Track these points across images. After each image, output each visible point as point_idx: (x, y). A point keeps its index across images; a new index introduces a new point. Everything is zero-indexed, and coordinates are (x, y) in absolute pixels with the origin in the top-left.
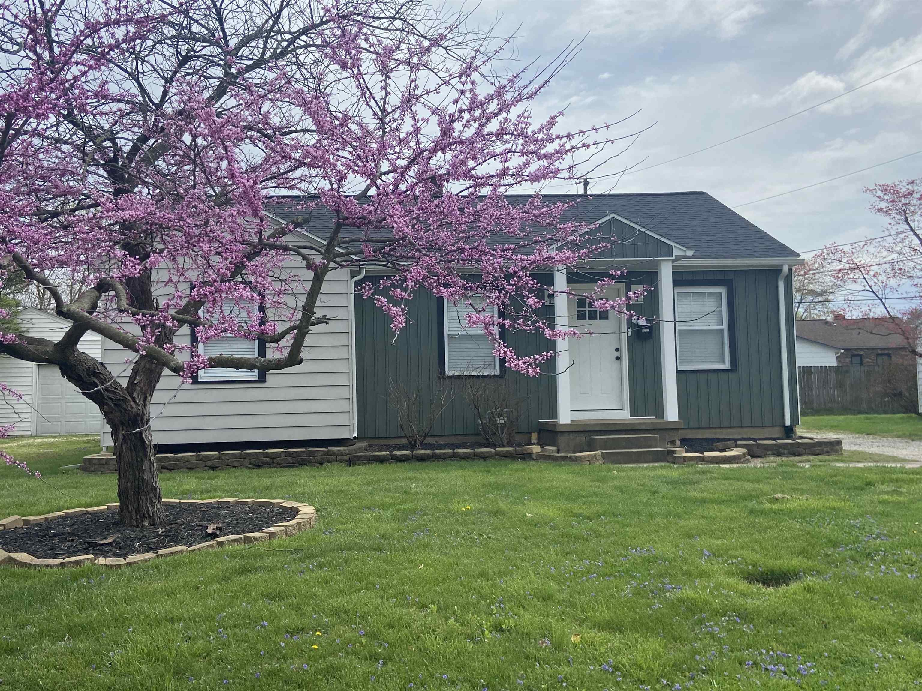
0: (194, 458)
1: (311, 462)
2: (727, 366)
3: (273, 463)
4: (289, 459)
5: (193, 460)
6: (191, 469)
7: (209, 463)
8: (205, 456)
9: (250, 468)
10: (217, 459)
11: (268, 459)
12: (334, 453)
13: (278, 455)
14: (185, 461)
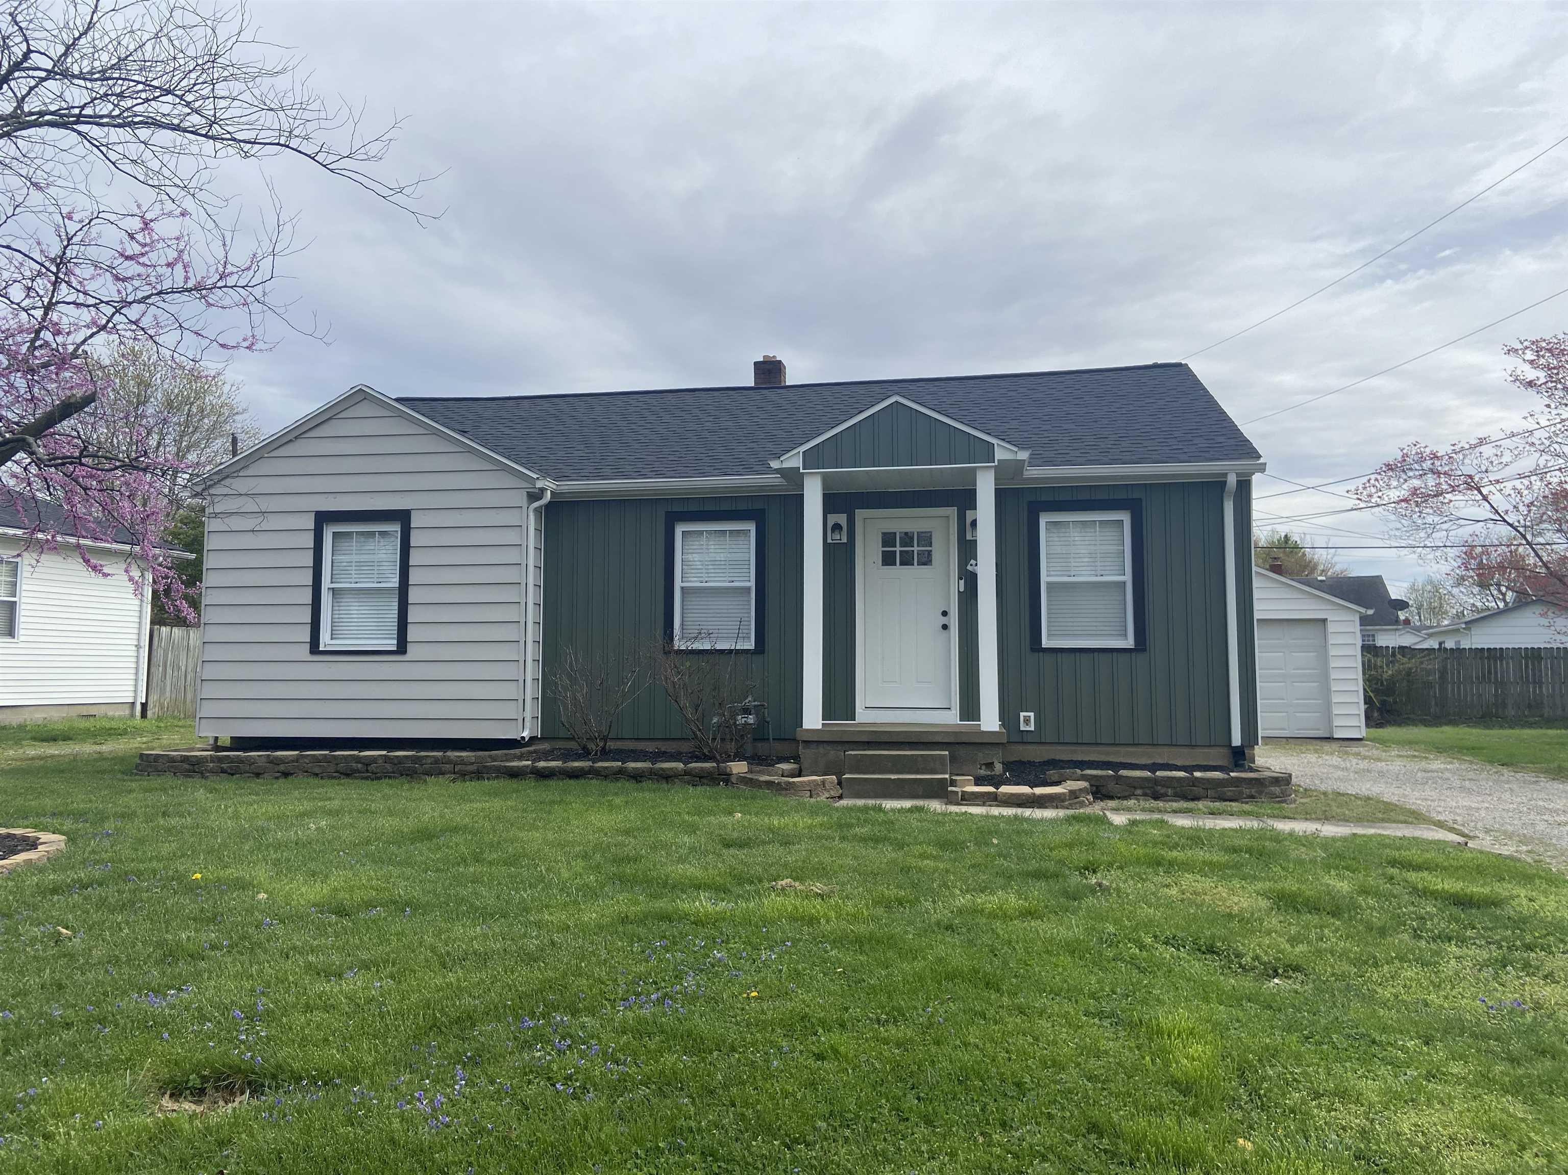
0: (264, 760)
1: (416, 773)
2: (1129, 642)
3: (367, 771)
4: (388, 766)
5: (261, 763)
6: (258, 775)
7: (282, 767)
8: (277, 758)
9: (335, 778)
10: (293, 761)
11: (360, 766)
12: (449, 761)
13: (374, 759)
14: (251, 762)
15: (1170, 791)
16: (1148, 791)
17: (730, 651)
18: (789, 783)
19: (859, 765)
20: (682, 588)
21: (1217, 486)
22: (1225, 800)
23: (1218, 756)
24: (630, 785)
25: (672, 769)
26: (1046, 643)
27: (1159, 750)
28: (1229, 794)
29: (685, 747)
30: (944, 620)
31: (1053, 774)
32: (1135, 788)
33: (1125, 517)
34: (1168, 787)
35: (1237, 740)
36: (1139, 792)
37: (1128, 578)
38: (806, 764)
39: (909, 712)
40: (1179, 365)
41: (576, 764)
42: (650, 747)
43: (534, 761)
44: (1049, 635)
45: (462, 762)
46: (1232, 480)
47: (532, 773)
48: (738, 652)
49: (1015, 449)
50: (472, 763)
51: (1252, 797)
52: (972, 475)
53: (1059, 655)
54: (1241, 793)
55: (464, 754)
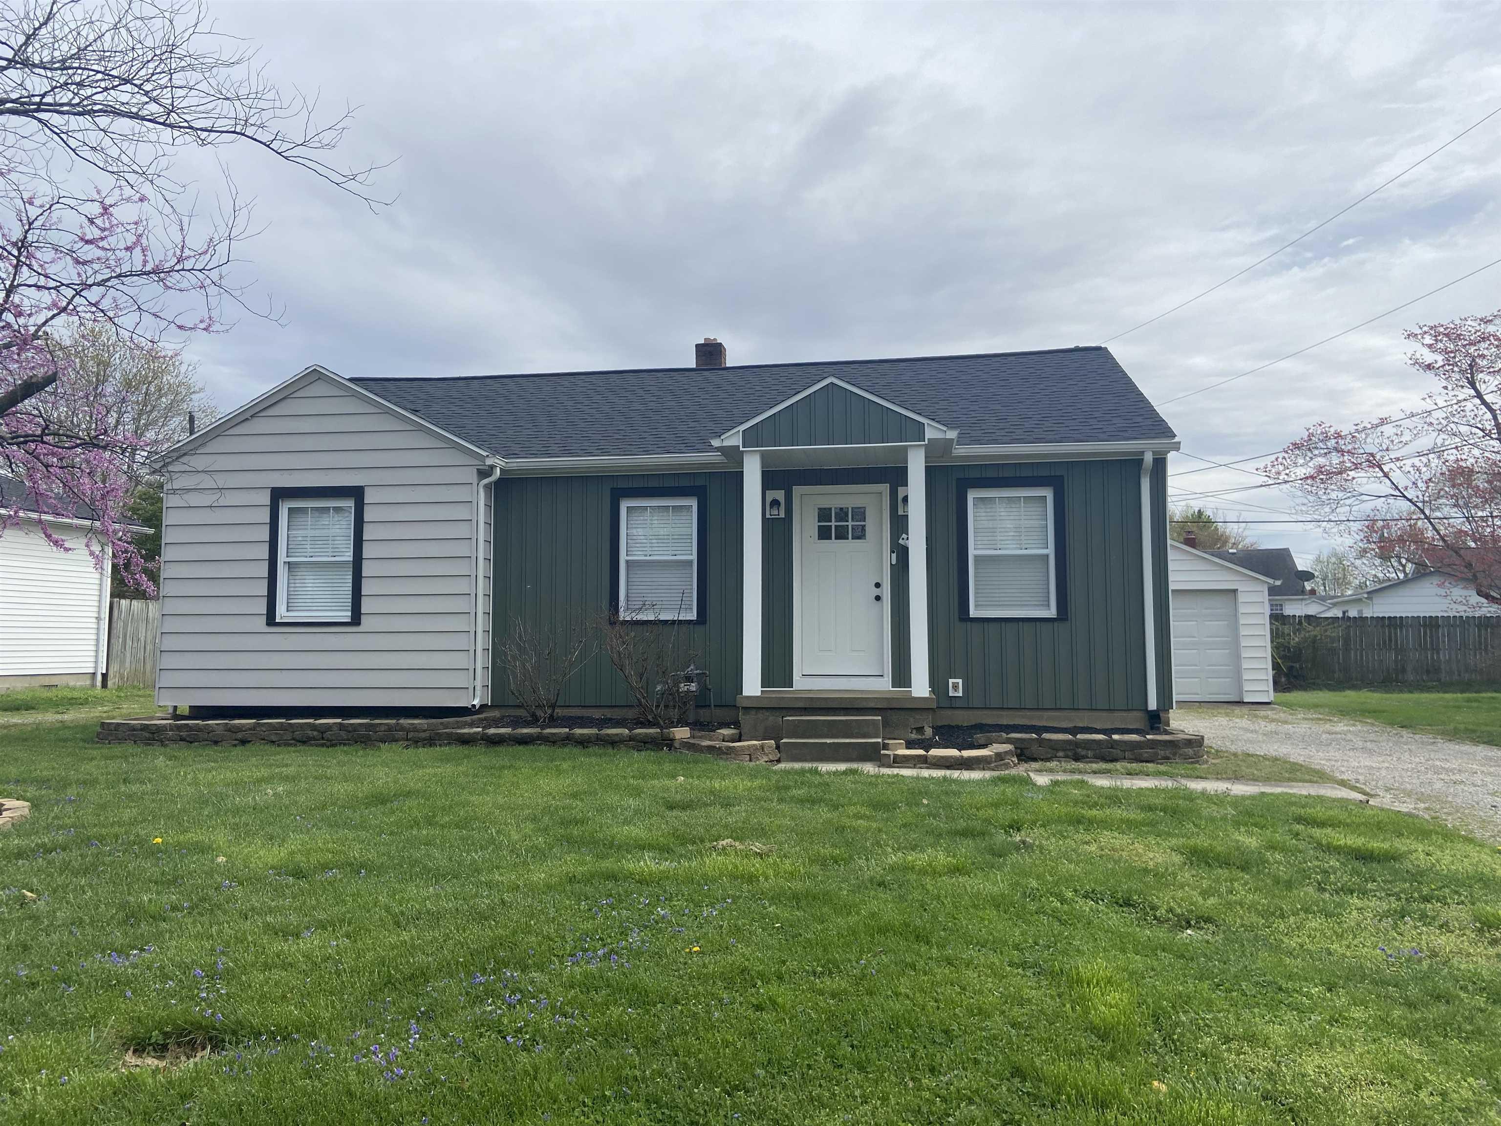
1: (371, 740)
2: (1051, 612)
3: (323, 739)
15: (1090, 754)
16: (1070, 754)
17: (673, 622)
18: (730, 747)
19: (796, 730)
20: (627, 562)
21: (1134, 463)
22: (1142, 761)
23: (1135, 719)
24: (576, 750)
25: (617, 735)
26: (973, 613)
27: (1080, 714)
28: (1146, 755)
29: (631, 714)
30: (877, 592)
31: (980, 737)
32: (1057, 750)
33: (1048, 493)
34: (1088, 750)
35: (1152, 705)
36: (1061, 754)
37: (1050, 551)
38: (746, 728)
39: (844, 679)
40: (1099, 349)
41: (525, 731)
42: (597, 714)
43: (484, 728)
44: (976, 606)
45: (415, 729)
46: (1148, 458)
47: (482, 739)
48: (680, 622)
49: (945, 428)
50: (425, 731)
51: (1168, 758)
52: (903, 453)
53: (986, 624)
54: (1156, 754)
55: (416, 721)
